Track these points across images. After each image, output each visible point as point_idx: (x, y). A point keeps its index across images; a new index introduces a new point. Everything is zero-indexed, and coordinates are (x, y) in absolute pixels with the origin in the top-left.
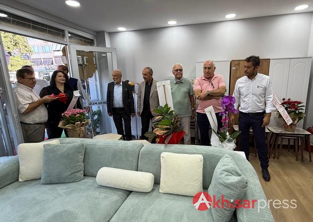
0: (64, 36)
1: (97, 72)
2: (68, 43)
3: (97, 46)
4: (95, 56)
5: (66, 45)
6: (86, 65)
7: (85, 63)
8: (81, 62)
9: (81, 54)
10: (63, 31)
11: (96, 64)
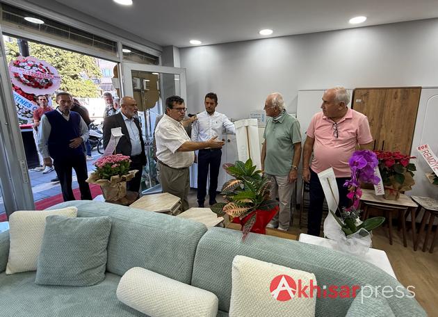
0: (116, 50)
1: (161, 101)
2: (121, 60)
3: (163, 65)
4: (160, 79)
5: (119, 63)
6: (146, 91)
7: (145, 88)
8: (138, 87)
9: (139, 76)
10: (115, 43)
11: (160, 90)
